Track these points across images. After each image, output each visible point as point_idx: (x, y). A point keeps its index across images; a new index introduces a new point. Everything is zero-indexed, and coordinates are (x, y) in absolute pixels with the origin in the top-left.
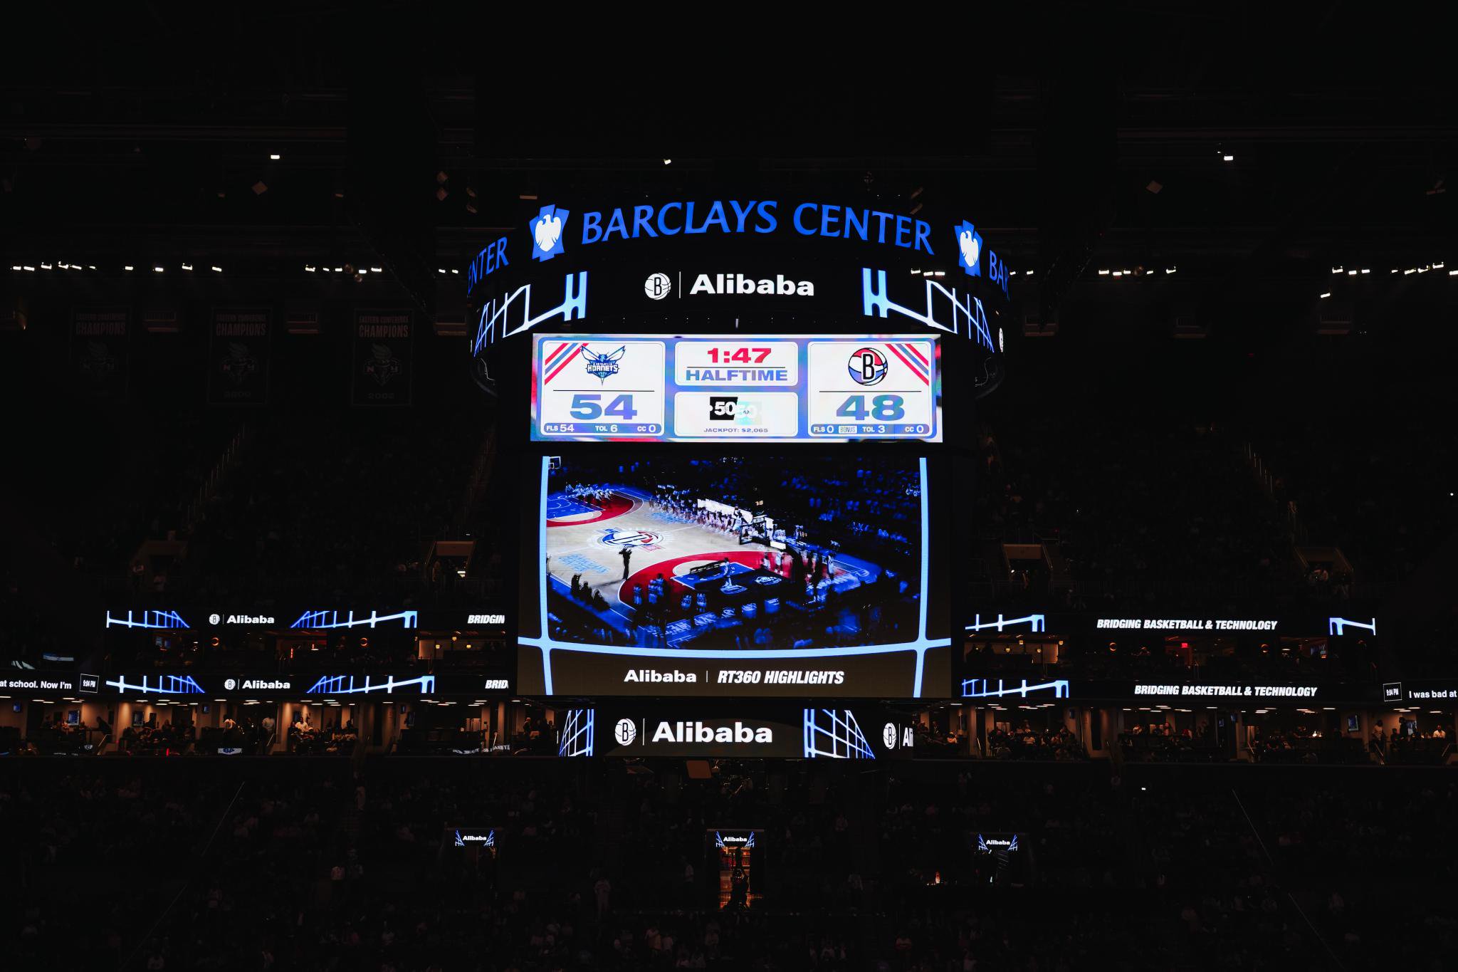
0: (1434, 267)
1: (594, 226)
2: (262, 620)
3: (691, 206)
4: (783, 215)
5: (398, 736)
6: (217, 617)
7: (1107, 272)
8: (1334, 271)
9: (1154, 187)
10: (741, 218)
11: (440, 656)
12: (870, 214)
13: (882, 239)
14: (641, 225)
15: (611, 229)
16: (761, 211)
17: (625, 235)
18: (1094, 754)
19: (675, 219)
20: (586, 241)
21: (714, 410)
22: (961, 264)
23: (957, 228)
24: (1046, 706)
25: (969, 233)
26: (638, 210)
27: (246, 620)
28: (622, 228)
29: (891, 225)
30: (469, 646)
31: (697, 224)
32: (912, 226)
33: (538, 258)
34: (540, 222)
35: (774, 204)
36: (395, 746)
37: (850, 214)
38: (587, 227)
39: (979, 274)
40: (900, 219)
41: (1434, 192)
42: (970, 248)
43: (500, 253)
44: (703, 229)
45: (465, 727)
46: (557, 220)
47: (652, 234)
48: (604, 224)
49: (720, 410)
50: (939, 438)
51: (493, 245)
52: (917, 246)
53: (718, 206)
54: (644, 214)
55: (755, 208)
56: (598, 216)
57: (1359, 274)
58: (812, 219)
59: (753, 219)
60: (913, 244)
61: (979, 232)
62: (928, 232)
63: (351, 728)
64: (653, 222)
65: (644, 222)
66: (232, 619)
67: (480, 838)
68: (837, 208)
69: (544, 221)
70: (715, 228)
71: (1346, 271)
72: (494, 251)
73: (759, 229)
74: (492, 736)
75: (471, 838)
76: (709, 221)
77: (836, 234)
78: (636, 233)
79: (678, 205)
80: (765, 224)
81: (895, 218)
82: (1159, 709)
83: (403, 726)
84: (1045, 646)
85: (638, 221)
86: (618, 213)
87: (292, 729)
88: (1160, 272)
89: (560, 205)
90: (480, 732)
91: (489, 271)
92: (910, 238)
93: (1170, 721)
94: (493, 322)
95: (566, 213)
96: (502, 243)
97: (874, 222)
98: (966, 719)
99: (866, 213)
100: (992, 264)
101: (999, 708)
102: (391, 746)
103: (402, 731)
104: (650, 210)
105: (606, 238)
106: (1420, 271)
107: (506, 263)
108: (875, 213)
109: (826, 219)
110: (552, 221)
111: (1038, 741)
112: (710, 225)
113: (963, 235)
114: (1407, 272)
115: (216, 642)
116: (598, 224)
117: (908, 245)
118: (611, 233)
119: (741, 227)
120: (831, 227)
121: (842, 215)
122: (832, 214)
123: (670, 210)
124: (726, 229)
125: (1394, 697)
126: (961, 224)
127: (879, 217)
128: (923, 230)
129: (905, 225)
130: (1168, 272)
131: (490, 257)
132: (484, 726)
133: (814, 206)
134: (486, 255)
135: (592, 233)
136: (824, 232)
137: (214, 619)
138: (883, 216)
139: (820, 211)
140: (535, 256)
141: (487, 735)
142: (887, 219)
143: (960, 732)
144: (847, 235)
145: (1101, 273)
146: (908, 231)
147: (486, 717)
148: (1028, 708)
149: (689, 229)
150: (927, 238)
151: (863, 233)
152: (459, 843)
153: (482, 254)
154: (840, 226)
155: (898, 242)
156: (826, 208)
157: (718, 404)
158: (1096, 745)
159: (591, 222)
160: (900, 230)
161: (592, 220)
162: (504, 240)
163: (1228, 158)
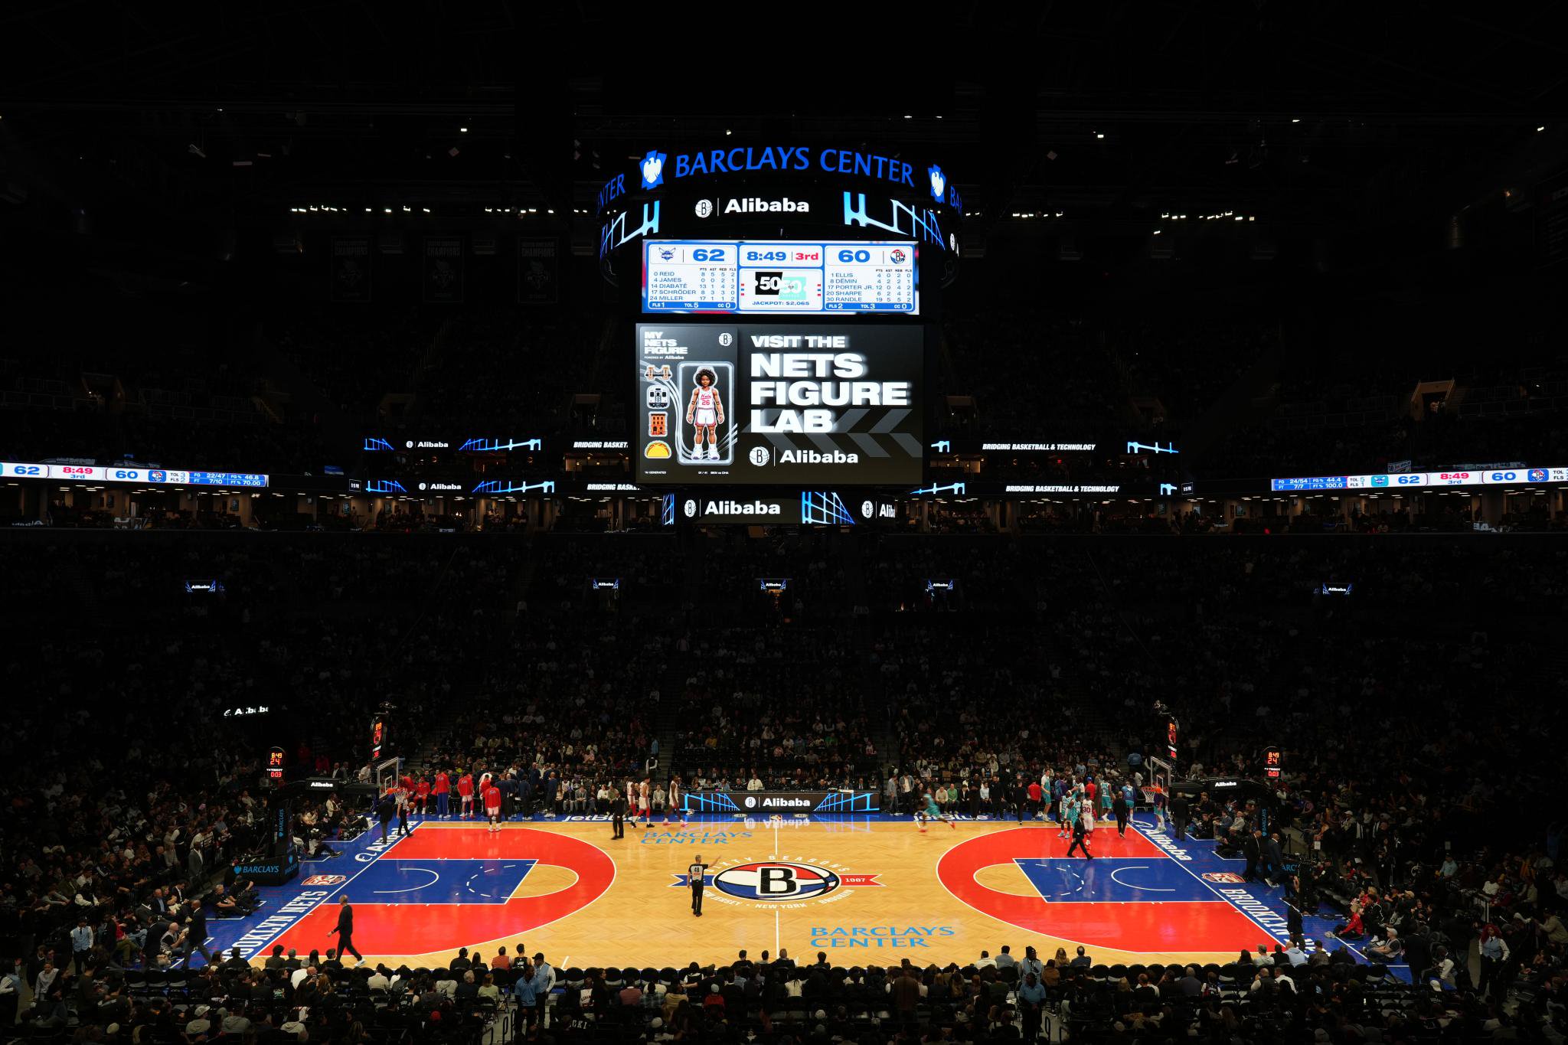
0: (1226, 214)
1: (684, 165)
2: (440, 445)
3: (750, 150)
4: (813, 157)
5: (554, 520)
6: (411, 443)
7: (1018, 215)
8: (1163, 217)
9: (1052, 155)
10: (785, 158)
11: (580, 470)
12: (872, 158)
13: (880, 175)
14: (716, 164)
15: (695, 166)
16: (798, 155)
17: (705, 171)
18: (1001, 530)
19: (740, 159)
20: (678, 175)
21: (759, 285)
22: (932, 194)
23: (930, 169)
24: (972, 500)
25: (937, 173)
26: (714, 153)
27: (430, 445)
28: (703, 166)
29: (886, 166)
30: (598, 464)
31: (754, 163)
32: (900, 167)
33: (646, 188)
34: (647, 163)
35: (807, 150)
36: (552, 527)
37: (858, 157)
38: (679, 165)
39: (944, 202)
40: (892, 162)
41: (1230, 162)
42: (938, 184)
43: (620, 185)
44: (759, 167)
45: (597, 515)
46: (658, 161)
47: (724, 170)
48: (691, 163)
49: (765, 285)
50: (917, 312)
51: (615, 179)
52: (903, 182)
53: (769, 151)
54: (718, 156)
55: (794, 152)
56: (686, 157)
57: (1179, 218)
58: (832, 160)
59: (793, 159)
60: (901, 179)
61: (944, 173)
62: (910, 172)
63: (524, 516)
64: (724, 162)
65: (718, 161)
66: (421, 444)
67: (609, 584)
68: (850, 153)
69: (650, 162)
70: (767, 166)
71: (1170, 216)
72: (615, 184)
73: (796, 167)
74: (615, 521)
75: (604, 584)
76: (763, 161)
77: (849, 171)
78: (713, 169)
79: (741, 150)
80: (801, 164)
81: (889, 161)
82: (1043, 501)
83: (558, 514)
84: (972, 462)
85: (714, 161)
86: (700, 156)
87: (486, 516)
88: (1052, 215)
89: (660, 151)
90: (607, 518)
91: (611, 198)
92: (898, 175)
93: (1049, 510)
94: (612, 231)
95: (664, 156)
96: (621, 178)
97: (874, 163)
98: (921, 508)
99: (869, 157)
100: (952, 196)
101: (942, 502)
102: (550, 527)
103: (557, 517)
104: (722, 154)
105: (692, 173)
106: (1217, 217)
107: (623, 192)
108: (875, 157)
109: (842, 161)
110: (655, 162)
111: (966, 522)
112: (764, 164)
113: (933, 174)
114: (1209, 218)
115: (435, 459)
116: (687, 164)
117: (897, 180)
118: (696, 170)
119: (784, 166)
120: (846, 166)
121: (853, 158)
122: (846, 157)
123: (736, 153)
124: (774, 166)
125: (1189, 492)
126: (932, 167)
127: (877, 160)
128: (907, 170)
129: (895, 166)
130: (1058, 215)
131: (612, 188)
132: (610, 515)
133: (834, 152)
134: (609, 186)
135: (683, 169)
136: (841, 170)
137: (409, 444)
138: (881, 159)
139: (838, 154)
140: (643, 186)
141: (612, 520)
142: (883, 162)
143: (917, 517)
144: (856, 172)
145: (1014, 215)
146: (897, 170)
147: (610, 509)
148: (961, 501)
149: (749, 167)
150: (910, 175)
151: (867, 171)
152: (596, 587)
153: (607, 186)
154: (851, 165)
155: (891, 177)
156: (842, 153)
157: (763, 279)
158: (1003, 524)
159: (682, 161)
160: (892, 169)
161: (683, 160)
162: (622, 176)
163: (1101, 136)
